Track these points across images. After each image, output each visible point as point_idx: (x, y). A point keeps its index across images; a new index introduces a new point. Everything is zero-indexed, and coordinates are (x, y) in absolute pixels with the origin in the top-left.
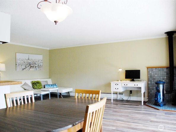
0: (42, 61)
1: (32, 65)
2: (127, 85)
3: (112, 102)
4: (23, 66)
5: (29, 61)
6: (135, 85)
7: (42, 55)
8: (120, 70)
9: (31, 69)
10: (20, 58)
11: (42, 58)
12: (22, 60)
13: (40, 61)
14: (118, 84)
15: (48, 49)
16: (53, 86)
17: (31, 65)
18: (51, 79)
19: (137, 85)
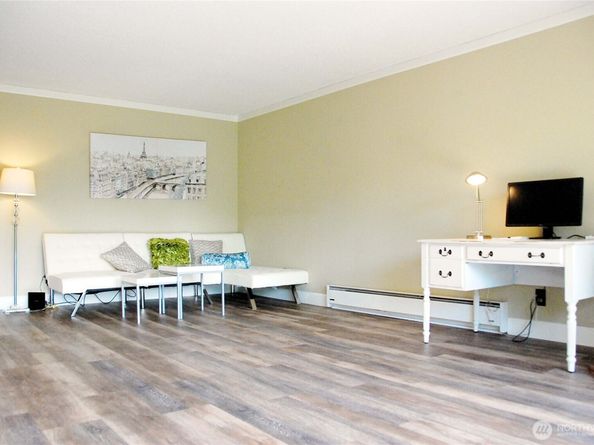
0: (204, 167)
1: (156, 181)
2: (491, 254)
3: (426, 339)
4: (119, 182)
5: (146, 165)
6: (530, 255)
7: (204, 144)
8: (476, 181)
9: (153, 195)
10: (106, 153)
11: (204, 154)
12: (115, 161)
13: (194, 165)
14: (450, 252)
15: (235, 119)
16: (233, 260)
17: (153, 180)
18: (241, 235)
19: (543, 255)
